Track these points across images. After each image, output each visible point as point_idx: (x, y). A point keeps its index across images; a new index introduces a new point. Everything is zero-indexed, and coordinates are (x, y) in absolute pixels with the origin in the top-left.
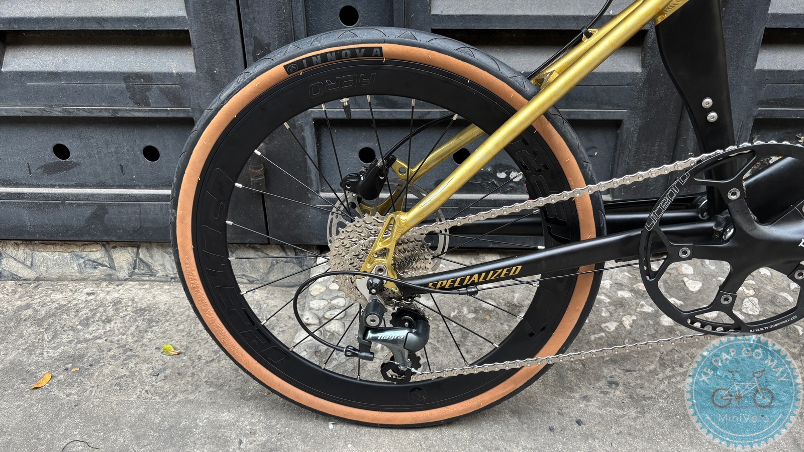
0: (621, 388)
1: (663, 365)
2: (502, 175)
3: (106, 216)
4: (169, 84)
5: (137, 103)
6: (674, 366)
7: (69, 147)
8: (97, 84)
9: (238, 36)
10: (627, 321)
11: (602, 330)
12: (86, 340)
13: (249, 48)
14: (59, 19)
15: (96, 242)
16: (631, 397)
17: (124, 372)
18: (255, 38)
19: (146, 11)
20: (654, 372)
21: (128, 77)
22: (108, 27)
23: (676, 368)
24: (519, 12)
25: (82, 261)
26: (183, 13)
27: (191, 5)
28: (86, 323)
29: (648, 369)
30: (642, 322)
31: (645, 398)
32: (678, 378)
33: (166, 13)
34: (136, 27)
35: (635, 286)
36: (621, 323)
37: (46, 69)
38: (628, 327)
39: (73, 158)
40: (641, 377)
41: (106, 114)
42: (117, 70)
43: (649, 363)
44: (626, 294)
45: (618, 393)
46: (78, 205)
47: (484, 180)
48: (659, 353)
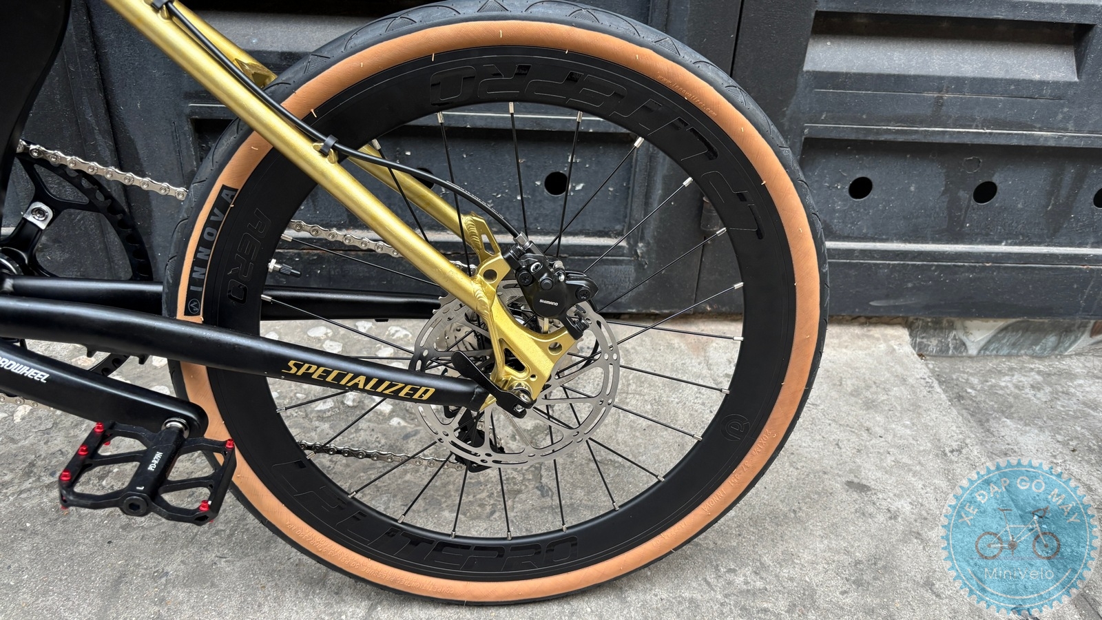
6: (42, 474)
23: (44, 478)
32: (34, 493)
35: (73, 360)
43: (6, 472)
48: (34, 456)
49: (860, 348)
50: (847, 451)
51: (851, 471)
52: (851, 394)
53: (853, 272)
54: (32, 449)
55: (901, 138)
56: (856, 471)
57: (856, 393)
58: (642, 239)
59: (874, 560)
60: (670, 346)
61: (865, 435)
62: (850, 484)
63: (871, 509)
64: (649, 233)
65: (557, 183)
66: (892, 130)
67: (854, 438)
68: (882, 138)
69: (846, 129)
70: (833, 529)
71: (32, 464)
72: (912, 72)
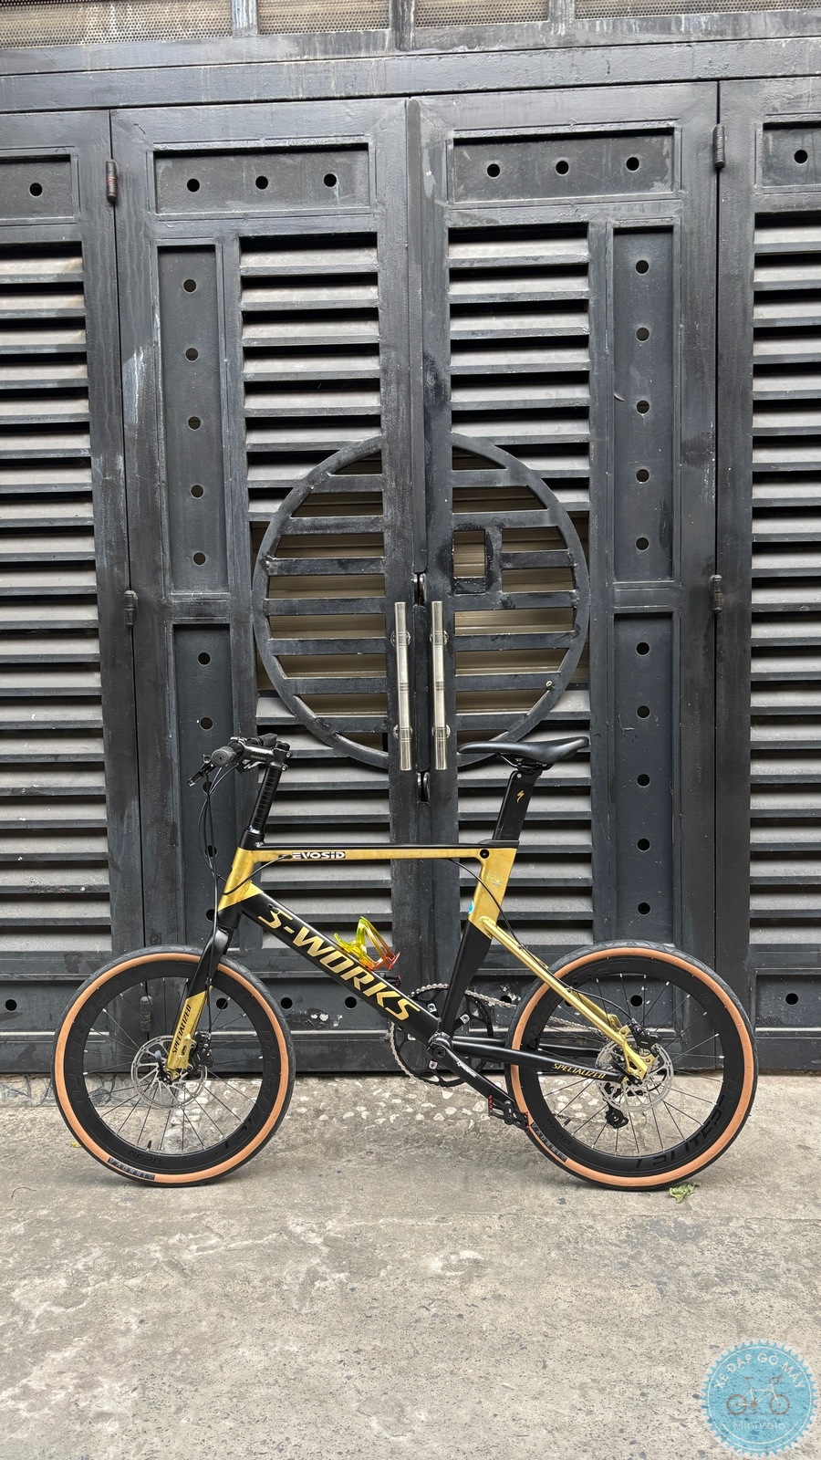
0: (374, 1155)
1: (406, 1142)
2: (315, 1017)
3: (35, 1052)
4: (93, 958)
5: (70, 972)
7: (17, 1002)
8: (47, 959)
9: (142, 929)
10: (392, 1118)
11: (374, 1123)
12: (15, 1141)
13: (148, 936)
14: (30, 919)
15: (20, 1074)
16: (379, 1160)
17: (45, 1156)
18: (152, 930)
19: (86, 914)
20: (400, 1146)
21: (66, 954)
22: (60, 924)
24: (314, 912)
25: (7, 1090)
26: (108, 915)
27: (114, 911)
28: (13, 1132)
29: (395, 1145)
30: (403, 1118)
31: (387, 1160)
33: (98, 916)
34: (78, 924)
36: (388, 1119)
37: (15, 950)
38: (392, 1121)
39: (17, 1010)
40: (389, 1149)
41: (48, 979)
42: (60, 950)
44: (398, 1101)
45: (371, 1158)
46: (16, 1044)
47: (302, 1020)
49: (810, 1087)
50: (799, 1132)
51: (801, 1141)
52: (803, 1108)
53: (797, 1044)
54: (403, 1133)
55: (805, 973)
56: (804, 1140)
57: (805, 1107)
58: (683, 1028)
59: (809, 1176)
60: (705, 1087)
61: (809, 1126)
62: (800, 1146)
63: (810, 1156)
64: (686, 1026)
65: (637, 1001)
66: (799, 970)
67: (803, 1127)
68: (796, 974)
69: (775, 970)
70: (791, 1164)
71: (407, 1139)
72: (803, 943)
